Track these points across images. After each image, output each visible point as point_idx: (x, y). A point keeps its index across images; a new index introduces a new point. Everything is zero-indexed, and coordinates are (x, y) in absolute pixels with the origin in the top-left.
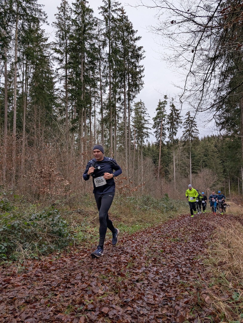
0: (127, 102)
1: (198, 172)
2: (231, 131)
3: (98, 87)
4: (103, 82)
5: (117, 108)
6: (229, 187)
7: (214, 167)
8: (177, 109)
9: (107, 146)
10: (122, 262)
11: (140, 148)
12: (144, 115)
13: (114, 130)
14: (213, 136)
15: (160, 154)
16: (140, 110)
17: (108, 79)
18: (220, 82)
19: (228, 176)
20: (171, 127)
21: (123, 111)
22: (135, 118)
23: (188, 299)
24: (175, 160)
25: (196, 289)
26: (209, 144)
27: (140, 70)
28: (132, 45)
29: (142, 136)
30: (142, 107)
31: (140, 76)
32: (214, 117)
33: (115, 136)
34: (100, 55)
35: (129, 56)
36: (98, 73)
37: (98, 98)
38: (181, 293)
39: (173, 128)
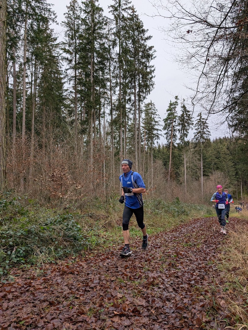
0: (137, 104)
1: (210, 174)
2: (243, 133)
3: (108, 88)
4: (113, 83)
5: (126, 109)
6: (242, 190)
7: (226, 169)
8: (188, 110)
9: (117, 148)
10: (137, 266)
11: (150, 150)
12: (154, 116)
13: (123, 132)
14: (225, 138)
15: (171, 156)
16: (150, 111)
17: (118, 80)
18: (233, 83)
19: (240, 179)
20: (182, 129)
21: (133, 112)
22: (145, 119)
23: (204, 303)
24: (186, 162)
25: (210, 293)
26: (221, 147)
27: (151, 70)
28: (143, 44)
29: (152, 138)
30: (153, 108)
31: (150, 76)
32: (226, 120)
33: (124, 138)
34: (110, 55)
35: (140, 56)
36: (108, 73)
37: (107, 99)
38: (197, 297)
39: (184, 130)
